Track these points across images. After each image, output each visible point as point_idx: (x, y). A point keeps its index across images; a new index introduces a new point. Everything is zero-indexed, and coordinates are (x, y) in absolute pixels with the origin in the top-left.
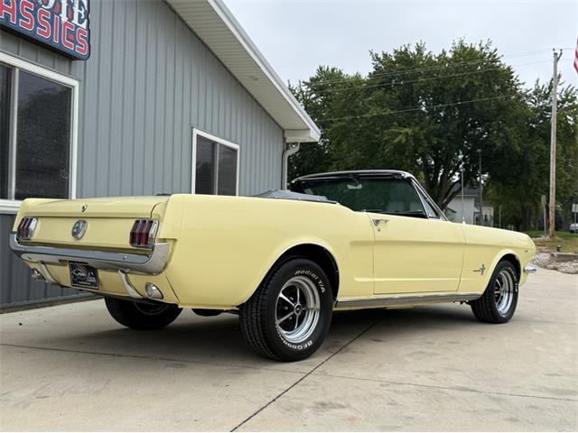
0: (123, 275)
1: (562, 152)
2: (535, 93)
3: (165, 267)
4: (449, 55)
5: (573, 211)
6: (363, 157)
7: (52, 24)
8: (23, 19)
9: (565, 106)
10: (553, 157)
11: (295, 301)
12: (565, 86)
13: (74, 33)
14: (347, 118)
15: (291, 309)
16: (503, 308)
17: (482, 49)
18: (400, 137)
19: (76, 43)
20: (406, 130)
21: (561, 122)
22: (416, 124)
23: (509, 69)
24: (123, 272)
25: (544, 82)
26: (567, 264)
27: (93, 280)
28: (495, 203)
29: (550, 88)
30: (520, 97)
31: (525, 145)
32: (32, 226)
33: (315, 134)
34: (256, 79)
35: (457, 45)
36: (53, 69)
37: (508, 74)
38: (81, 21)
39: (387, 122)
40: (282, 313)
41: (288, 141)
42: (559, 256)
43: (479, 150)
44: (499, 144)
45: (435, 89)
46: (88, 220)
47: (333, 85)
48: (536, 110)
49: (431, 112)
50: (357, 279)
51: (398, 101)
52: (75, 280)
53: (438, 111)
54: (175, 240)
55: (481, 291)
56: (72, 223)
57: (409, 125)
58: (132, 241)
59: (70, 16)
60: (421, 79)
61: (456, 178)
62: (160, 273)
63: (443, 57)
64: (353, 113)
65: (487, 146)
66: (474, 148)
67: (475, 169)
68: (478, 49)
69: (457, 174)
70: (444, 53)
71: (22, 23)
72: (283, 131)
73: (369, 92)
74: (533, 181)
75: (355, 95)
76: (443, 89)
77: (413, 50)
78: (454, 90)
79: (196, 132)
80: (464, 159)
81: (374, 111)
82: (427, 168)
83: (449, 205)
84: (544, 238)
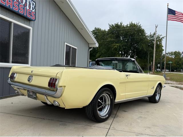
0: (46, 97)
1: (156, 51)
2: (150, 36)
4: (129, 25)
5: (158, 66)
6: (106, 51)
7: (24, 10)
9: (157, 39)
10: (154, 52)
12: (157, 34)
13: (31, 13)
14: (102, 41)
18: (116, 46)
19: (31, 16)
20: (117, 44)
21: (156, 44)
22: (120, 43)
23: (143, 29)
25: (152, 33)
29: (154, 35)
30: (146, 37)
31: (147, 49)
35: (131, 23)
37: (143, 31)
38: (33, 9)
39: (113, 42)
40: (99, 106)
41: (90, 47)
43: (135, 50)
44: (140, 49)
45: (125, 34)
47: (99, 32)
48: (150, 40)
49: (123, 40)
50: (121, 94)
51: (115, 37)
53: (125, 39)
57: (118, 43)
59: (30, 7)
60: (121, 31)
65: (137, 49)
66: (134, 50)
67: (134, 55)
68: (136, 24)
69: (129, 56)
70: (127, 25)
71: (14, 8)
72: (89, 44)
73: (108, 34)
75: (104, 35)
76: (127, 34)
77: (119, 24)
78: (129, 34)
79: (66, 43)
80: (131, 52)
81: (109, 39)
82: (122, 54)
83: (127, 64)
84: (151, 73)
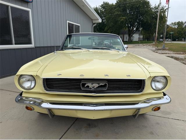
1: (160, 22)
2: (155, 8)
5: (161, 36)
9: (162, 11)
10: (158, 24)
12: (162, 6)
14: (110, 15)
18: (122, 19)
20: (124, 17)
21: (160, 15)
22: (126, 16)
23: (149, 1)
25: (157, 5)
26: (160, 51)
28: (143, 35)
29: (159, 6)
30: (151, 9)
31: (151, 21)
33: (100, 21)
34: (84, 6)
36: (22, 6)
37: (148, 3)
39: (119, 16)
42: (158, 49)
44: (145, 21)
45: (131, 7)
47: (107, 6)
48: (154, 12)
49: (130, 13)
51: (122, 10)
53: (132, 12)
57: (124, 16)
60: (127, 5)
61: (135, 29)
64: (112, 14)
65: (142, 21)
66: (139, 22)
67: (139, 27)
72: (92, 20)
73: (115, 8)
74: (152, 30)
75: (112, 9)
76: (133, 7)
78: (135, 7)
79: (68, 22)
80: (137, 24)
81: (116, 13)
82: (128, 27)
83: (133, 36)
84: (154, 43)
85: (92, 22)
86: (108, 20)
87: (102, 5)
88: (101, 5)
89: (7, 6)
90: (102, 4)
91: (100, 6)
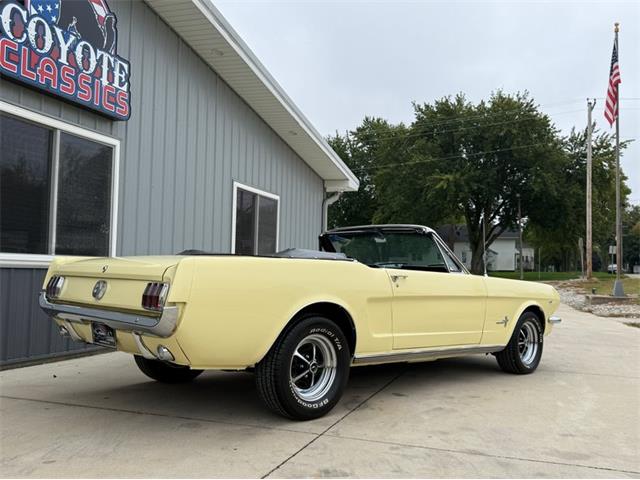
0: (138, 337)
2: (571, 140)
3: (174, 330)
4: (488, 105)
5: (610, 252)
6: (406, 202)
7: (93, 88)
8: (64, 83)
9: (601, 152)
10: (589, 201)
11: (310, 359)
12: (600, 133)
13: (114, 96)
14: (391, 166)
15: (307, 367)
16: (528, 359)
17: (519, 99)
18: (442, 183)
19: (116, 104)
20: (448, 176)
21: (597, 168)
22: (457, 170)
23: (546, 117)
24: (137, 334)
25: (580, 130)
26: (602, 307)
27: (112, 340)
28: (535, 245)
29: (586, 135)
30: (556, 145)
31: (562, 190)
32: (59, 285)
33: (354, 184)
34: (295, 134)
35: (496, 95)
36: (95, 129)
37: (545, 122)
38: (121, 84)
39: (429, 169)
40: (297, 372)
41: (328, 190)
42: (594, 298)
43: (518, 195)
44: (536, 189)
45: (475, 138)
46: (108, 282)
47: (378, 135)
48: (572, 157)
49: (471, 159)
50: (375, 336)
51: (440, 149)
52: (97, 338)
53: (479, 157)
54: (185, 303)
55: (504, 343)
56: (94, 283)
57: (451, 172)
58: (144, 303)
59: (111, 80)
60: (461, 128)
61: (497, 221)
62: (169, 336)
63: (482, 107)
64: (397, 160)
65: (526, 191)
66: (513, 193)
67: (515, 213)
68: (515, 99)
69: (497, 217)
70: (483, 103)
71: (63, 88)
72: (324, 181)
73: (412, 140)
74: (570, 224)
75: (399, 143)
76: (483, 137)
77: (453, 101)
78: (493, 139)
79: (237, 185)
80: (503, 203)
81: (417, 159)
82: (469, 213)
83: (490, 247)
84: (583, 279)
85: (325, 189)
86: (385, 183)
87: (358, 129)
88: (355, 130)
89: (51, 131)
90: (361, 124)
91: (353, 133)
